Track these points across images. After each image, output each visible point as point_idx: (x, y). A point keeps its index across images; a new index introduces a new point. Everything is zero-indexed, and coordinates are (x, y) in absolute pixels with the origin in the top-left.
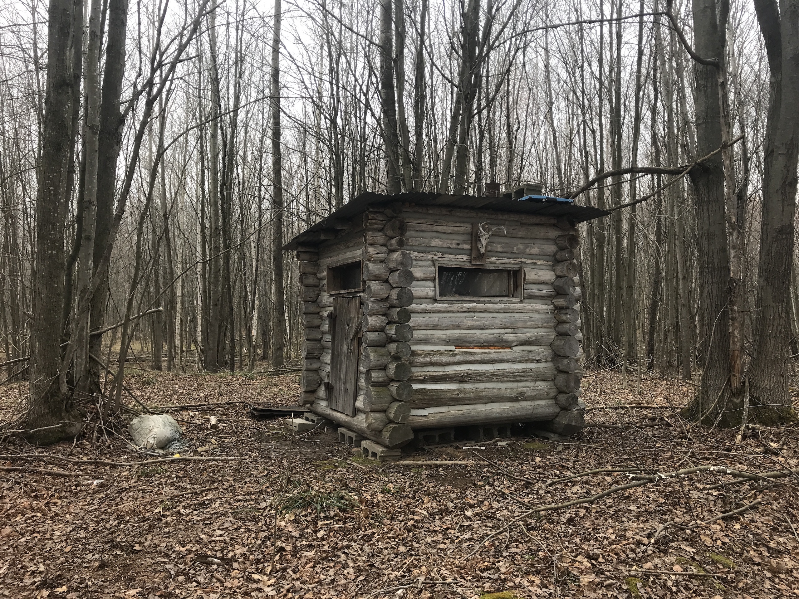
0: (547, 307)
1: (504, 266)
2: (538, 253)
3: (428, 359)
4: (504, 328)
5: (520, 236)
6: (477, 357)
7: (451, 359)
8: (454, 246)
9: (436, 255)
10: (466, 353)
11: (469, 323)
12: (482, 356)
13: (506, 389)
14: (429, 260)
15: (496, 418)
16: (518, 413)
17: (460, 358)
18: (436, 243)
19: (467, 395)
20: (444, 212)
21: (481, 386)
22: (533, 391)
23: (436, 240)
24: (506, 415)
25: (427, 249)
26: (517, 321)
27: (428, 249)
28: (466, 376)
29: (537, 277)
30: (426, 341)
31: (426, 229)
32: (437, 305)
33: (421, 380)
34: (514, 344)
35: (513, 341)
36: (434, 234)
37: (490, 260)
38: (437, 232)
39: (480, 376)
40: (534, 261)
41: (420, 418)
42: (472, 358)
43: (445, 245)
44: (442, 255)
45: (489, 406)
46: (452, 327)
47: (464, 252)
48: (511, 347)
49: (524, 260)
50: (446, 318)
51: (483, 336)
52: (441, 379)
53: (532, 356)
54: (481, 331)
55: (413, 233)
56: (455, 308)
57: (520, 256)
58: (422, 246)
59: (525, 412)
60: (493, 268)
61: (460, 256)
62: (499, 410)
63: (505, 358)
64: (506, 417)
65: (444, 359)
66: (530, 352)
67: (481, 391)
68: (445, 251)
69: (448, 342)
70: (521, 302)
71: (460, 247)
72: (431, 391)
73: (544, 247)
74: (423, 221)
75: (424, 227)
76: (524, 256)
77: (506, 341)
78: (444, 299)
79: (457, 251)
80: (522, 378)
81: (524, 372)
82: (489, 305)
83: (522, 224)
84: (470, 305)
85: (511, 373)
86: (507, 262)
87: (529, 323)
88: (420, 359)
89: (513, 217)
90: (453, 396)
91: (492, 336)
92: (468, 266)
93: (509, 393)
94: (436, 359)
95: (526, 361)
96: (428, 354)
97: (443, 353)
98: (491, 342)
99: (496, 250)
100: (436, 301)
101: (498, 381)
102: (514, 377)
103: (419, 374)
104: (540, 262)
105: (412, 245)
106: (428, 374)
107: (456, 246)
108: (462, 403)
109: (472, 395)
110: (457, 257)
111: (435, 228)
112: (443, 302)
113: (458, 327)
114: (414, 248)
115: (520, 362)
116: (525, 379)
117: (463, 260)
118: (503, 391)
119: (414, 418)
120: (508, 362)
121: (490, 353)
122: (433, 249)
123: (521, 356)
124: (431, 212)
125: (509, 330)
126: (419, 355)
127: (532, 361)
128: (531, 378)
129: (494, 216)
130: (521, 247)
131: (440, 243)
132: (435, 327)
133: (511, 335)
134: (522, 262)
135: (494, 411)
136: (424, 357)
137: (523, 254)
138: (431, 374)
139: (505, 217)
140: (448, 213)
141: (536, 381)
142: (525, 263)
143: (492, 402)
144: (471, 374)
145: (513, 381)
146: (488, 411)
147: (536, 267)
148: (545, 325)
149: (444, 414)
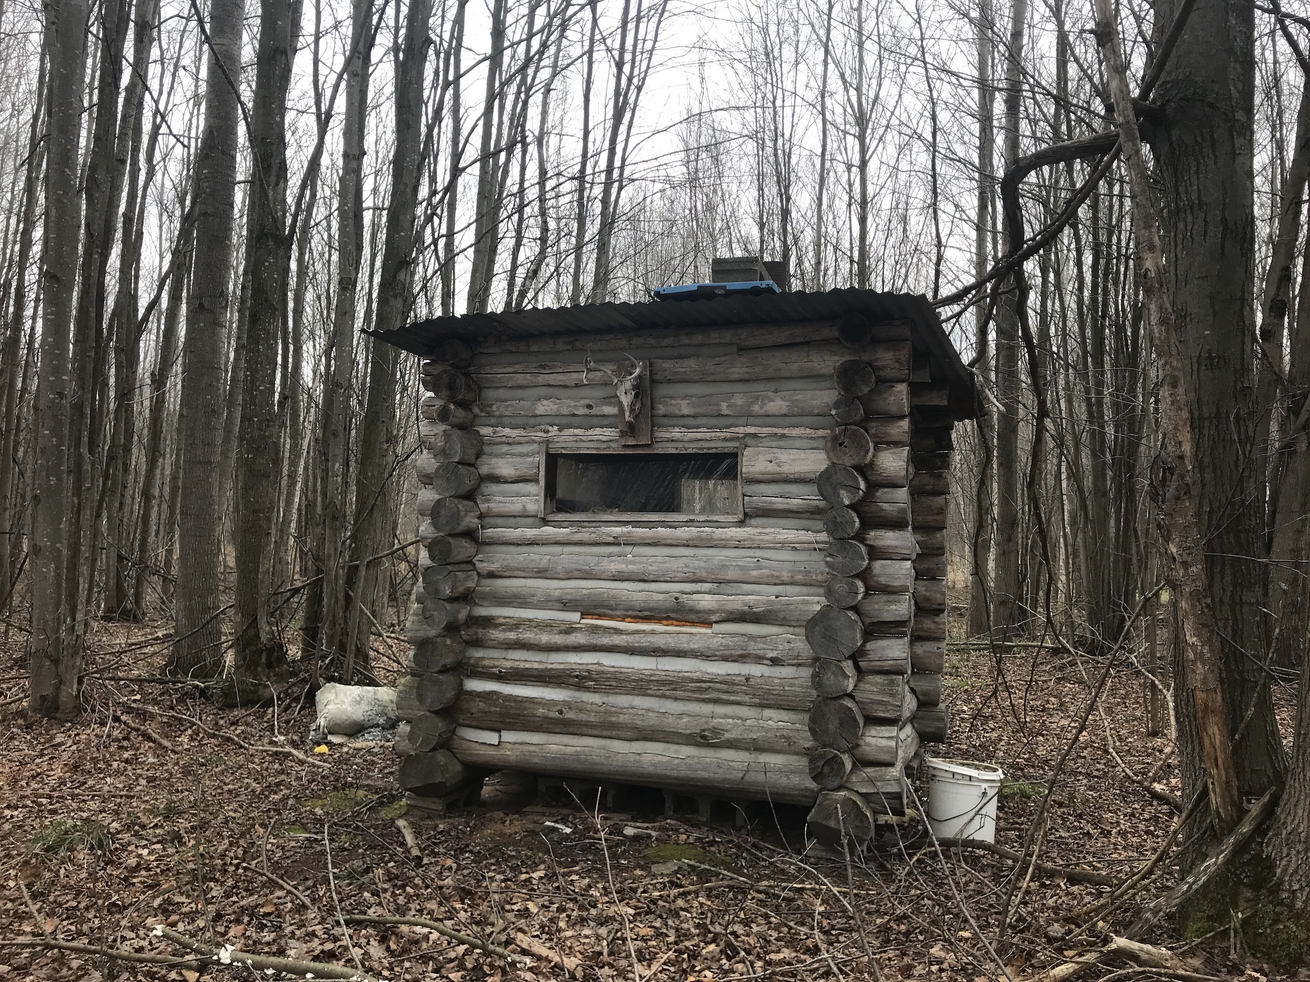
0: (810, 536)
1: (699, 445)
2: (785, 410)
3: (512, 636)
4: (693, 581)
5: (736, 376)
6: (617, 640)
7: (559, 639)
8: (582, 411)
9: (547, 432)
10: (595, 629)
11: (614, 566)
12: (629, 638)
13: (680, 716)
14: (534, 442)
15: (650, 776)
16: (705, 775)
17: (579, 638)
18: (545, 407)
19: (582, 717)
20: (561, 346)
21: (623, 700)
22: (750, 729)
23: (545, 402)
24: (674, 773)
25: (529, 422)
26: (724, 567)
27: (532, 421)
28: (584, 678)
29: (771, 468)
30: (521, 601)
31: (525, 383)
32: (548, 530)
33: (494, 674)
34: (714, 618)
35: (711, 612)
36: (543, 391)
37: (668, 435)
38: (549, 386)
39: (617, 679)
40: (779, 431)
41: (483, 747)
42: (606, 640)
43: (565, 411)
44: (560, 430)
45: (637, 746)
46: (577, 574)
47: (606, 422)
48: (709, 624)
49: (751, 430)
50: (568, 557)
51: (641, 596)
52: (532, 676)
53: (755, 648)
54: (641, 586)
55: (502, 393)
56: (585, 535)
57: (743, 420)
58: (519, 416)
59: (720, 774)
60: (673, 451)
61: (598, 431)
62: (659, 758)
63: (685, 646)
64: (676, 778)
65: (545, 638)
66: (752, 638)
67: (621, 710)
68: (565, 422)
69: (566, 605)
70: (741, 523)
71: (594, 411)
72: (509, 698)
73: (799, 396)
74: (518, 368)
75: (520, 379)
76: (751, 420)
77: (692, 610)
78: (560, 517)
79: (590, 421)
80: (724, 697)
81: (728, 683)
82: (662, 531)
83: (742, 350)
84: (618, 530)
85: (692, 680)
86: (708, 436)
87: (755, 573)
88: (496, 634)
89: (715, 337)
90: (551, 714)
91: (661, 597)
92: (615, 449)
93: (684, 725)
94: (528, 636)
95: (742, 658)
96: (517, 625)
97: (546, 626)
98: (660, 610)
99: (677, 412)
100: (545, 522)
101: (663, 696)
102: (700, 690)
103: (492, 663)
104: (796, 432)
105: (501, 416)
106: (508, 664)
107: (587, 411)
108: (575, 731)
109: (592, 718)
110: (591, 432)
111: (541, 379)
112: (559, 524)
113: (588, 575)
114: (505, 420)
115: (725, 659)
116: (732, 698)
117: (604, 439)
118: (671, 720)
119: (473, 745)
120: (696, 657)
121: (653, 632)
122: (539, 420)
123: (727, 647)
124: (535, 348)
125: (706, 586)
126: (496, 626)
127: (759, 659)
128: (746, 699)
129: (668, 341)
130: (739, 401)
131: (555, 407)
132: (542, 573)
133: (708, 597)
134: (747, 435)
135: (646, 759)
136: (504, 631)
137: (748, 416)
138: (516, 664)
139: (698, 339)
140: (569, 347)
141: (762, 706)
142: (755, 436)
143: (645, 739)
144: (598, 673)
145: (704, 701)
146: (632, 757)
147: (781, 443)
148: (799, 577)
149: (532, 748)
